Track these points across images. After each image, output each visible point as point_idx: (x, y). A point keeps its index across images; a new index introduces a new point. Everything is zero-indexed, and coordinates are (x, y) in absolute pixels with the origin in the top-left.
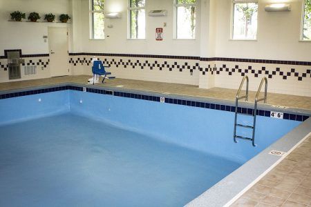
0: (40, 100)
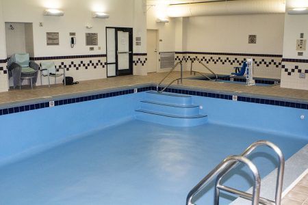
0: (302, 117)
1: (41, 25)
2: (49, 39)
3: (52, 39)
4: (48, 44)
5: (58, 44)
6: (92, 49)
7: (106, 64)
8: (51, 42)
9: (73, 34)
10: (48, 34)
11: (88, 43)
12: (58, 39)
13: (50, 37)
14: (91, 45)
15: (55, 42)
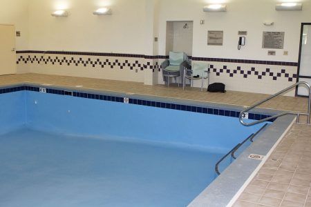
1: (203, 23)
2: (210, 38)
3: (215, 38)
4: (209, 44)
5: (221, 44)
6: (272, 53)
7: (297, 76)
8: (212, 41)
9: (244, 33)
10: (210, 32)
11: (266, 45)
12: (221, 38)
13: (213, 36)
14: (272, 47)
15: (218, 41)
